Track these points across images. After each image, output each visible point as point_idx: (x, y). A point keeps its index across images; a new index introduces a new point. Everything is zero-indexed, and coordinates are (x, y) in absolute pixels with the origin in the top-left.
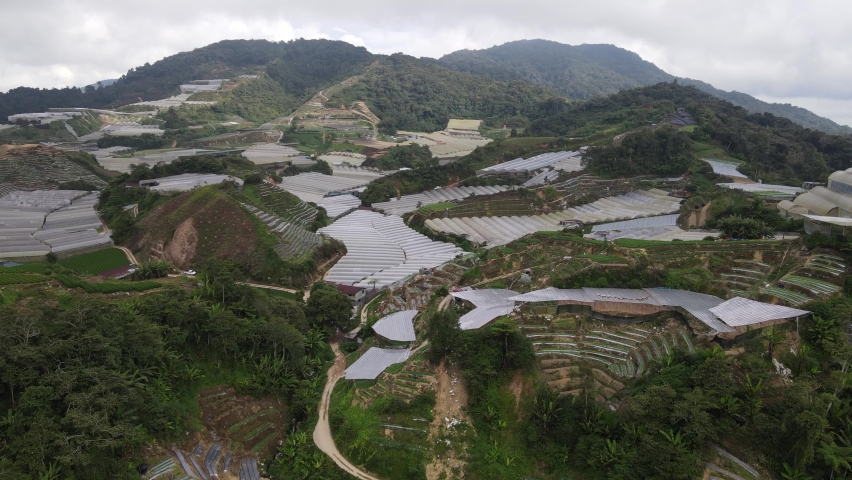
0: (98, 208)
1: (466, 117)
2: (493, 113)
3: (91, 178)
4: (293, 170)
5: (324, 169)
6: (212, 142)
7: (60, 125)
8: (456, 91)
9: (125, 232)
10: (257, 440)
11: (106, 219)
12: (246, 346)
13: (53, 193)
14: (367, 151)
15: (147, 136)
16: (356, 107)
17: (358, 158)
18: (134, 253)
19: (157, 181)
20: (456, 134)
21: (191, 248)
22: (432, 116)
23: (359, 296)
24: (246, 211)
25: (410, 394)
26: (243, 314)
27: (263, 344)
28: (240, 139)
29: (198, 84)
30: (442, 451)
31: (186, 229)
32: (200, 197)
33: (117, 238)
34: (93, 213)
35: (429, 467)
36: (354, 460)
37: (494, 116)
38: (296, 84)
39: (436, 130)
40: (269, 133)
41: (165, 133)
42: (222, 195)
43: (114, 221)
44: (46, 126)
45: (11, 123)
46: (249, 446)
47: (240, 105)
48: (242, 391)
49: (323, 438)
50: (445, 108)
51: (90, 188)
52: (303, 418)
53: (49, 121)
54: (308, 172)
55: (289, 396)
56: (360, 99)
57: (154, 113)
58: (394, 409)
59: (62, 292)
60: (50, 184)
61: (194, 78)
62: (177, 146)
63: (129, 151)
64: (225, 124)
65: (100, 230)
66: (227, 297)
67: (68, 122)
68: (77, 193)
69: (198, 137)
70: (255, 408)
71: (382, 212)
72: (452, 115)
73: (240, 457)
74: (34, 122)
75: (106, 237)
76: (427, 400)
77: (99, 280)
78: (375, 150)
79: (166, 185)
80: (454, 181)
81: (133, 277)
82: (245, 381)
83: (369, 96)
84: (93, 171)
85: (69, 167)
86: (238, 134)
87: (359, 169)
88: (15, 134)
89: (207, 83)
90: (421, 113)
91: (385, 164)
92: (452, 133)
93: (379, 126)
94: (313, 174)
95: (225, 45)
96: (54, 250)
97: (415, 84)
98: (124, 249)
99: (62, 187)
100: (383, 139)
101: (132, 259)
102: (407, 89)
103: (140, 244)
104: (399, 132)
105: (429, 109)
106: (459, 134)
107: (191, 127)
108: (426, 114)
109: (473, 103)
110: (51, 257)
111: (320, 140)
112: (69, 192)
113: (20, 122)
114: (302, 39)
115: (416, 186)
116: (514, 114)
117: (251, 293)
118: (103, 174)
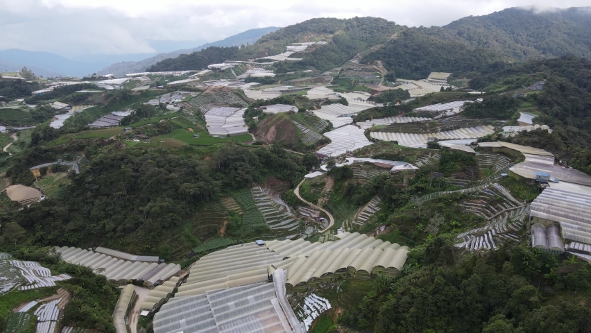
0: (244, 116)
1: (442, 71)
2: (459, 69)
3: (241, 102)
4: (328, 102)
5: (344, 102)
6: (297, 82)
7: (228, 70)
8: (439, 55)
9: (253, 128)
10: (280, 191)
11: (246, 122)
12: (280, 166)
13: (228, 108)
14: (373, 92)
15: (267, 77)
16: (376, 64)
17: (367, 95)
18: (255, 136)
19: (266, 107)
20: (432, 82)
21: (274, 136)
22: (421, 70)
23: (325, 158)
24: (294, 124)
25: (319, 182)
26: (281, 157)
27: (285, 166)
28: (311, 81)
29: (296, 45)
30: (324, 196)
31: (273, 129)
32: (279, 117)
33: (250, 130)
34: (242, 119)
35: (319, 200)
36: (302, 197)
37: (460, 71)
38: (348, 46)
39: (422, 79)
40: (326, 78)
41: (276, 76)
42: (287, 117)
43: (250, 123)
44: (223, 71)
45: (209, 69)
46: (278, 191)
47: (314, 61)
48: (278, 178)
49: (296, 191)
50: (430, 65)
51: (240, 107)
52: (293, 187)
53: (224, 68)
54: (336, 103)
55: (291, 181)
56: (378, 59)
57: (272, 63)
58: (314, 186)
59: (236, 146)
60: (227, 104)
61: (295, 42)
62: (281, 83)
63: (258, 85)
64: (305, 71)
65: (244, 126)
66: (278, 152)
67: (233, 68)
68: (236, 109)
69: (291, 79)
70: (281, 183)
71: (359, 127)
72: (433, 69)
73: (275, 193)
74: (218, 69)
75: (246, 129)
76: (324, 184)
77: (244, 144)
78: (376, 92)
79: (270, 110)
80: (401, 113)
81: (254, 144)
82: (279, 175)
83: (384, 57)
84: (243, 99)
85: (234, 97)
86: (310, 78)
87: (365, 102)
88: (210, 75)
89: (300, 45)
90: (413, 68)
91: (378, 100)
92: (430, 81)
93: (385, 76)
94: (338, 105)
95: (313, 21)
96: (230, 133)
97: (414, 50)
98: (252, 135)
99: (231, 106)
100: (386, 85)
101: (254, 139)
102: (408, 53)
103: (257, 133)
104: (398, 80)
105: (419, 66)
106: (435, 82)
107: (289, 73)
108: (417, 69)
109: (449, 62)
110: (228, 136)
111: (351, 84)
112: (233, 108)
113: (213, 69)
114: (357, 17)
115: (381, 115)
116: (473, 70)
117: (284, 152)
118: (247, 100)
